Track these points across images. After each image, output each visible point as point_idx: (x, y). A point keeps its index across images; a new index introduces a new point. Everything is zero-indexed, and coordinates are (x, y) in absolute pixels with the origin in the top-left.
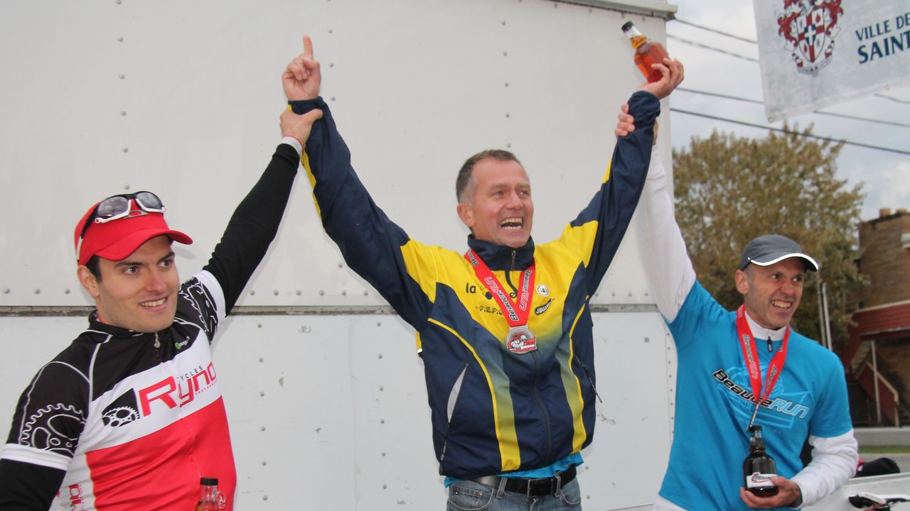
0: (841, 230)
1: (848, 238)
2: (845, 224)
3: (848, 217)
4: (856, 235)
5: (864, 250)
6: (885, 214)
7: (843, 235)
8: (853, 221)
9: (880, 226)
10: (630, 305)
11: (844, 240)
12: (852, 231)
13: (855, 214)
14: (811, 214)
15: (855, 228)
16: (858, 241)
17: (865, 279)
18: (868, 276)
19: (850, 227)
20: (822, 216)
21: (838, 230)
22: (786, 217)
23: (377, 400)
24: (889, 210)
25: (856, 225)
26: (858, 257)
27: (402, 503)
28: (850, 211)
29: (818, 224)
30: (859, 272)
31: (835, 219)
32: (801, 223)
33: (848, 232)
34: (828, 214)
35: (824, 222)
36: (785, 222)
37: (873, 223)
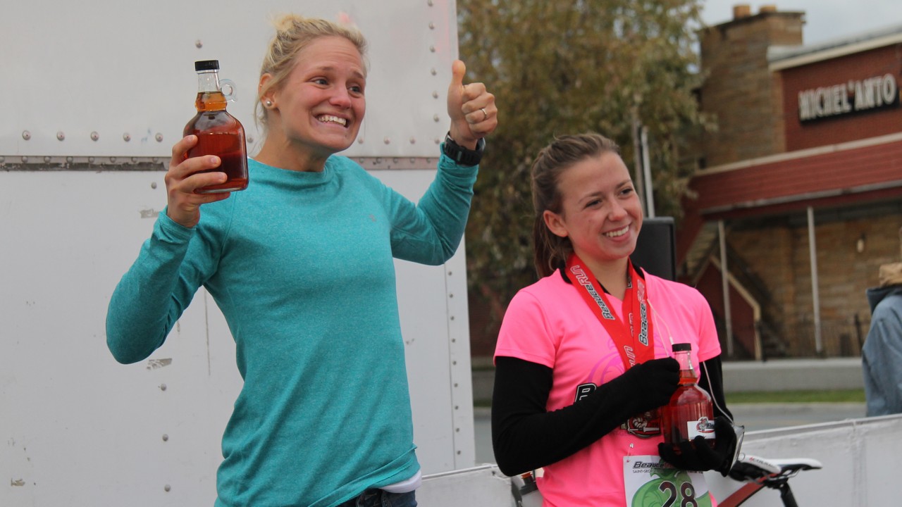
0: (672, 41)
1: (682, 54)
2: (678, 31)
3: (684, 17)
4: (696, 48)
5: (708, 72)
6: (741, 13)
7: (674, 48)
8: (691, 25)
9: (734, 34)
10: (386, 158)
11: (676, 56)
12: (690, 41)
13: (694, 13)
14: (624, 13)
15: (693, 37)
16: (698, 59)
17: (710, 120)
18: (715, 116)
19: (686, 35)
20: (641, 16)
21: (667, 42)
22: (584, 17)
24: (747, 7)
25: (696, 32)
26: (697, 84)
27: (19, 483)
28: (686, 9)
29: (636, 29)
30: (700, 110)
31: (663, 22)
32: (609, 26)
33: (683, 43)
34: (652, 12)
35: (644, 28)
36: (582, 25)
37: (723, 28)
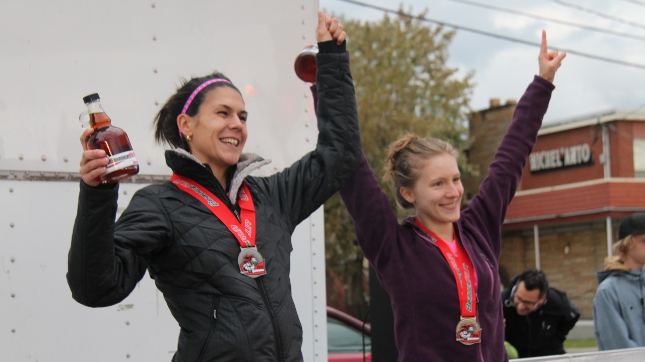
0: (451, 119)
1: (458, 128)
2: (455, 113)
3: (459, 105)
4: (466, 124)
5: (473, 139)
6: (495, 104)
7: (453, 124)
8: (464, 110)
9: (489, 116)
11: (454, 129)
12: (462, 120)
13: (465, 102)
14: (421, 102)
15: (464, 117)
16: (468, 132)
17: (474, 169)
18: (477, 166)
19: (460, 116)
20: (433, 104)
21: (448, 120)
22: (397, 104)
23: (8, 272)
24: (498, 101)
25: (467, 115)
26: (467, 147)
28: (460, 100)
29: (428, 112)
30: (468, 162)
31: (446, 107)
32: (412, 110)
33: (458, 121)
34: (439, 102)
35: (434, 111)
36: (395, 109)
37: (483, 113)
